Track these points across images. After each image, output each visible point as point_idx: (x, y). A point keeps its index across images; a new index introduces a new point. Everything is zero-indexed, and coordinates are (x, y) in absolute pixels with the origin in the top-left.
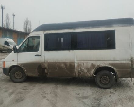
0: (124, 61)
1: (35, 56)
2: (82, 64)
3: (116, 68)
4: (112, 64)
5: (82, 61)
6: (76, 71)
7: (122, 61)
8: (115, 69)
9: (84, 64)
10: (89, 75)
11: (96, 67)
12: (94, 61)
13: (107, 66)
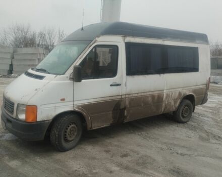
2: (171, 94)
3: (196, 95)
6: (163, 105)
11: (182, 96)
12: (182, 89)
13: (191, 94)
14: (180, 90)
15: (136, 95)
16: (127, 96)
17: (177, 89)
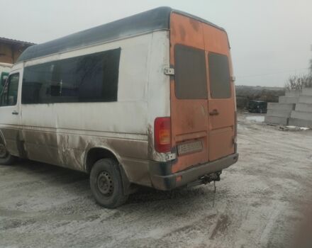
0: (134, 137)
1: (13, 113)
2: (66, 137)
3: (120, 155)
4: (113, 143)
5: (66, 131)
6: (59, 152)
7: (130, 136)
8: (118, 157)
9: (68, 137)
10: (80, 166)
11: (86, 147)
12: (84, 132)
13: (103, 146)
14: (82, 134)
15: (30, 128)
16: (24, 127)
17: (78, 132)
